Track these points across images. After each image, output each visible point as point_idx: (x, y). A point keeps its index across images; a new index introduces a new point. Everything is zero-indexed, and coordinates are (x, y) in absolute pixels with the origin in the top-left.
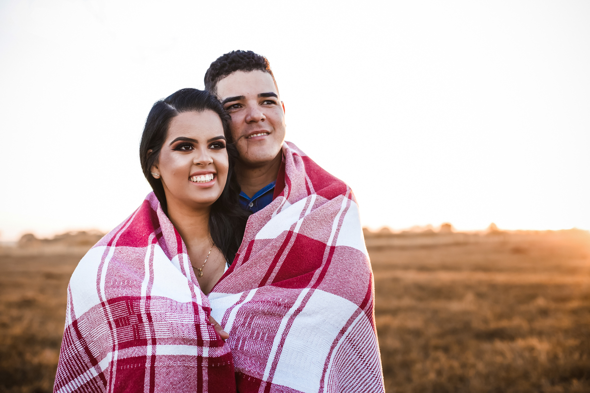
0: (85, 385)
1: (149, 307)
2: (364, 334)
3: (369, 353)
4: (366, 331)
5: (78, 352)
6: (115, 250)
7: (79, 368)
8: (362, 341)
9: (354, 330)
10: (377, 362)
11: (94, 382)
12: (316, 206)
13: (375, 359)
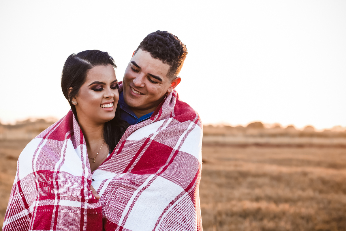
0: (20, 219)
1: (57, 177)
2: (187, 207)
3: (189, 218)
4: (189, 205)
5: (19, 199)
6: (47, 141)
7: (18, 209)
8: (186, 211)
9: (179, 203)
10: (194, 225)
11: (25, 218)
12: (170, 125)
13: (193, 223)
